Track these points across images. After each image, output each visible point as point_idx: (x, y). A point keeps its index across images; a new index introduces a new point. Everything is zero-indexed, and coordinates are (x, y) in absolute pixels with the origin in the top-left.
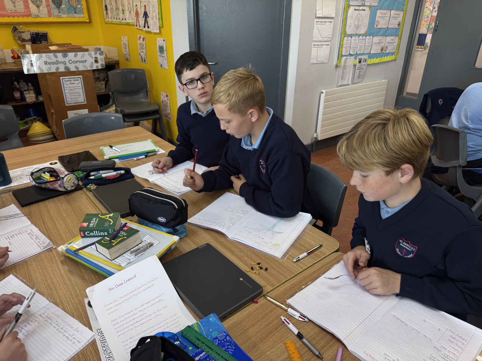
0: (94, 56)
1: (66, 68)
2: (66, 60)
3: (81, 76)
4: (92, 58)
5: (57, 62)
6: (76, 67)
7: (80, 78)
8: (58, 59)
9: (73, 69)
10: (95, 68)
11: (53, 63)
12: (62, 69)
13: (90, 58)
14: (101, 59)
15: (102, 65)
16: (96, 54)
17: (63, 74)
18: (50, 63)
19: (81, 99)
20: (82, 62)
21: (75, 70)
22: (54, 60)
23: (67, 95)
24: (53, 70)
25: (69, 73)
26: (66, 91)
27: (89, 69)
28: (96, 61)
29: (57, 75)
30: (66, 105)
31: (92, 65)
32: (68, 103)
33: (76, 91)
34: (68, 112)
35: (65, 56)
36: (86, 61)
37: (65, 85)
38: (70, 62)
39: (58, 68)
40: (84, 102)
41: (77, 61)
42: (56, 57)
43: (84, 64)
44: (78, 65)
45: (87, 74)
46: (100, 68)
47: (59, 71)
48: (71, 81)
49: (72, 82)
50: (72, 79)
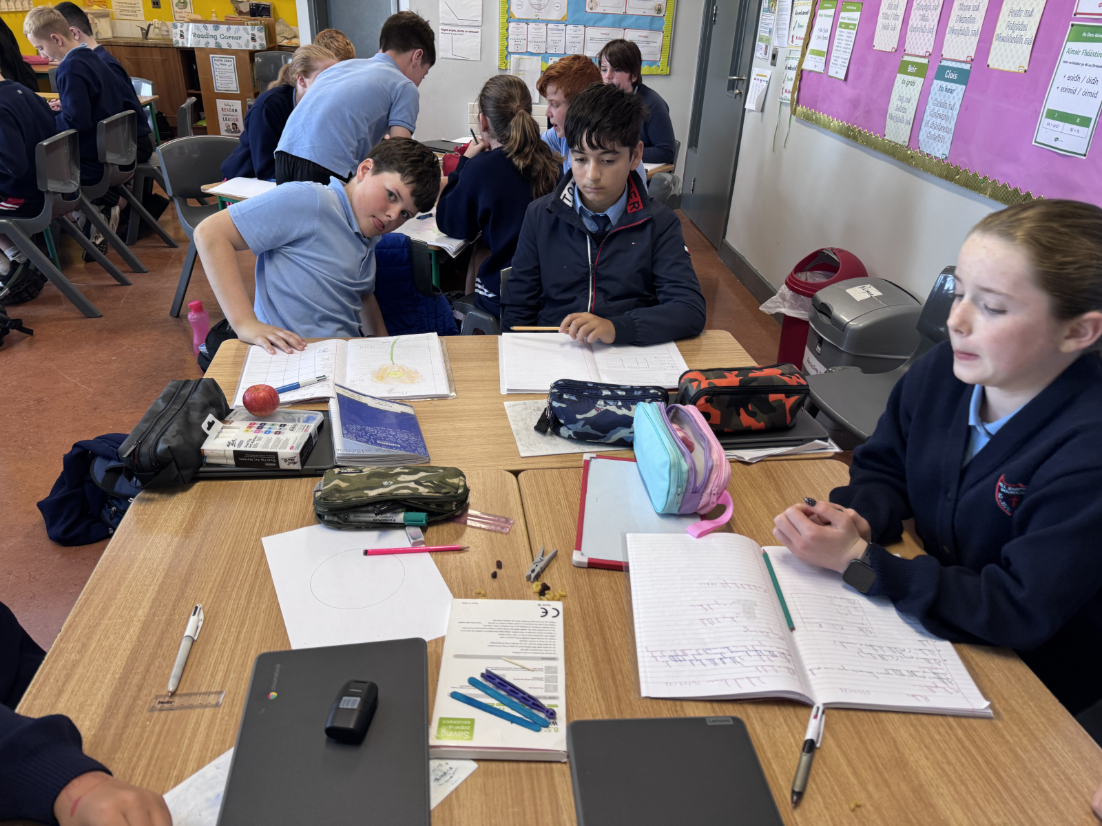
0: (251, 32)
1: (217, 44)
2: (218, 33)
3: (234, 57)
4: (249, 34)
5: (207, 36)
6: (229, 44)
7: (233, 58)
8: (208, 32)
9: (225, 46)
10: (251, 48)
11: (203, 36)
12: (212, 45)
13: (246, 35)
14: (260, 37)
15: (261, 45)
16: (253, 29)
17: (214, 51)
18: (199, 36)
19: (233, 86)
20: (236, 38)
21: (227, 47)
22: (204, 32)
23: (217, 78)
24: (202, 45)
25: (220, 50)
26: (216, 73)
27: (244, 48)
28: (253, 39)
29: (207, 51)
30: (216, 91)
31: (247, 44)
32: (218, 88)
33: (227, 74)
34: (217, 100)
35: (216, 29)
36: (240, 37)
37: (215, 65)
38: (222, 37)
39: (207, 43)
40: (237, 91)
41: (230, 37)
42: (206, 28)
43: (238, 41)
44: (230, 41)
45: (241, 54)
46: (258, 48)
47: (209, 47)
48: (222, 61)
49: (223, 63)
50: (223, 59)
